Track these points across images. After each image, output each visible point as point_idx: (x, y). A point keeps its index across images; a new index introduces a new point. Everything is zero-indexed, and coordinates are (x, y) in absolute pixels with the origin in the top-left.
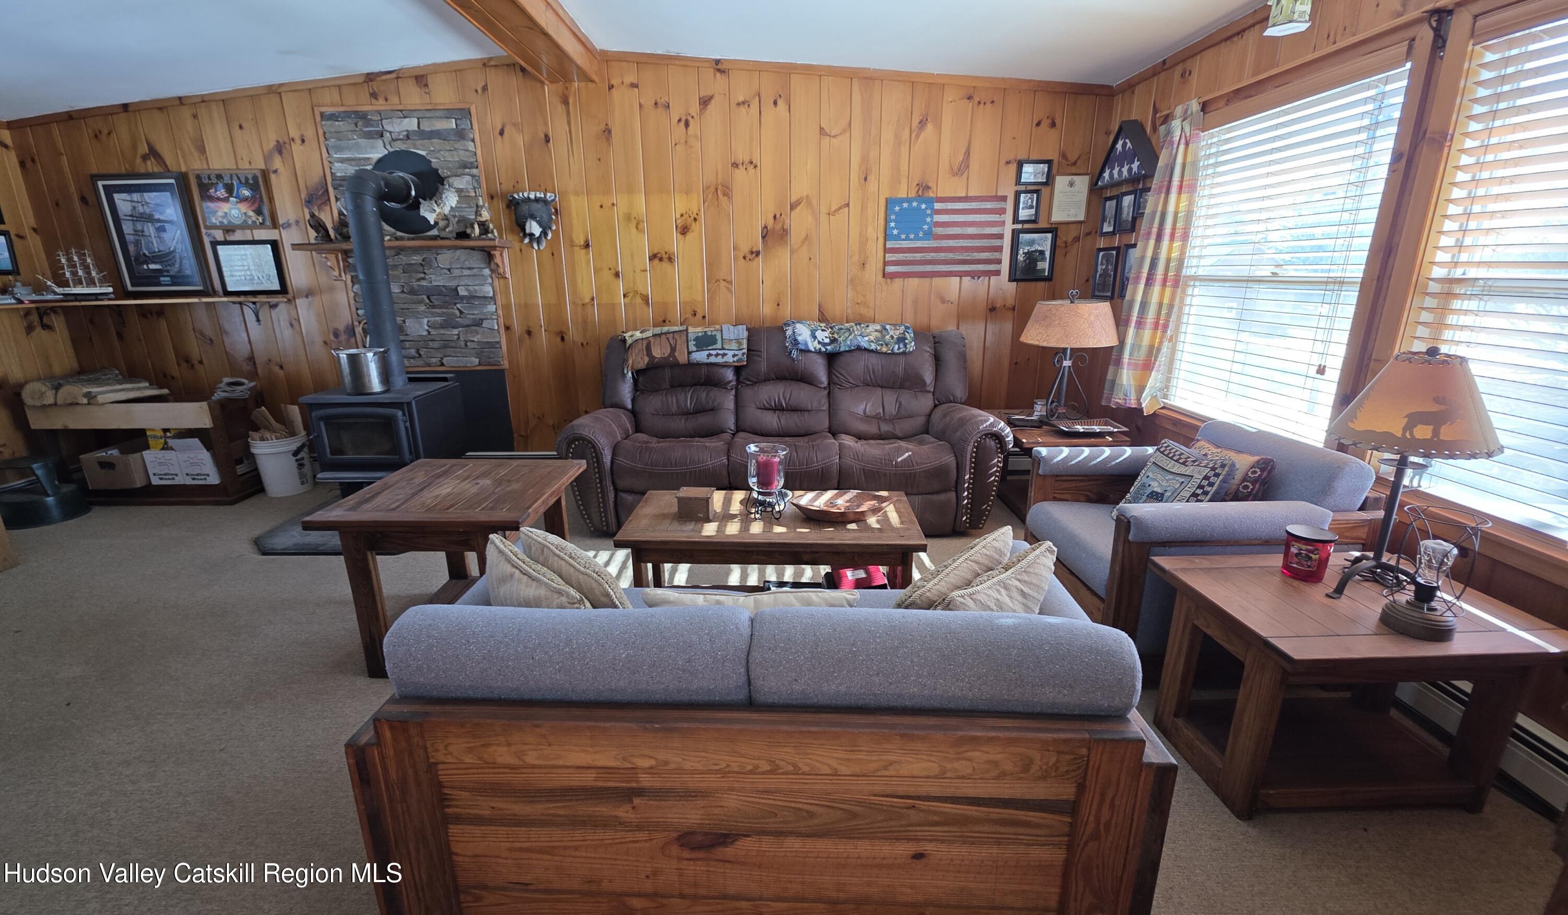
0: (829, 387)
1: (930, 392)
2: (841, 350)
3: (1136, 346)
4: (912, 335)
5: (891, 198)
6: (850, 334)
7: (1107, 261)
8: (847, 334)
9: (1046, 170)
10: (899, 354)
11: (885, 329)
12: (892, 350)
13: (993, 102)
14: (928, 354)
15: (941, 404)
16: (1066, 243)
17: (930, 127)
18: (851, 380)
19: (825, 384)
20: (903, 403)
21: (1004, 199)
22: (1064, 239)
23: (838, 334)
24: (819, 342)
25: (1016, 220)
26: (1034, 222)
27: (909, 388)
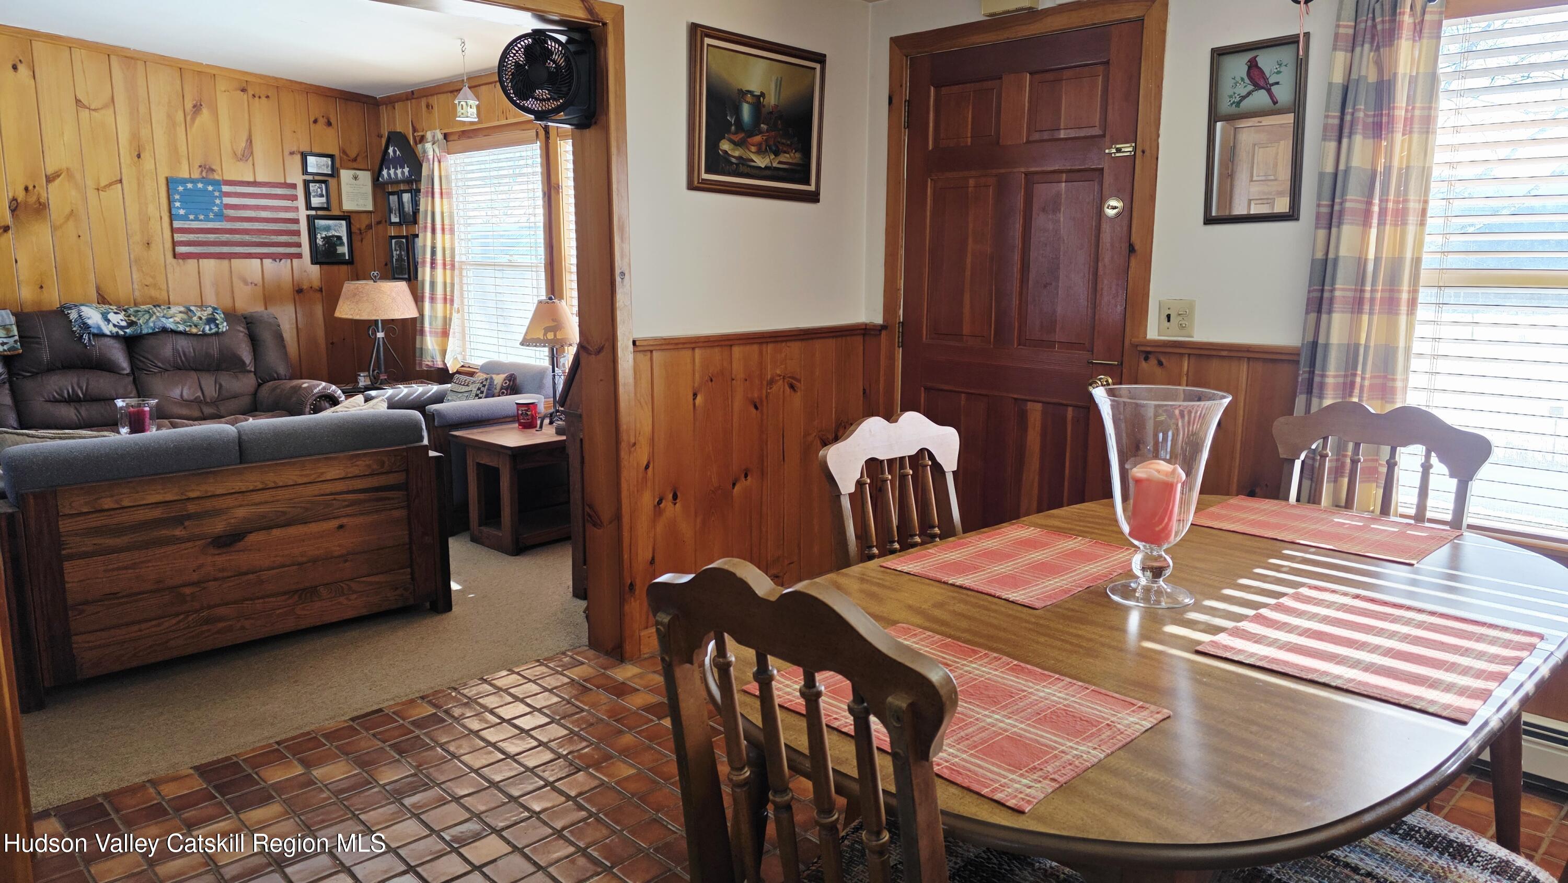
0: (133, 374)
1: (251, 371)
2: (144, 332)
3: (433, 317)
4: (222, 316)
5: (172, 178)
6: (151, 317)
7: (400, 247)
8: (147, 316)
9: (330, 163)
10: (212, 335)
11: (191, 310)
12: (203, 331)
13: (267, 97)
14: (242, 334)
15: (264, 382)
16: (360, 230)
17: (205, 111)
18: (160, 364)
19: (128, 371)
20: (223, 383)
21: (294, 186)
22: (358, 226)
23: (135, 316)
24: (115, 326)
25: (309, 206)
26: (327, 209)
27: (227, 370)
